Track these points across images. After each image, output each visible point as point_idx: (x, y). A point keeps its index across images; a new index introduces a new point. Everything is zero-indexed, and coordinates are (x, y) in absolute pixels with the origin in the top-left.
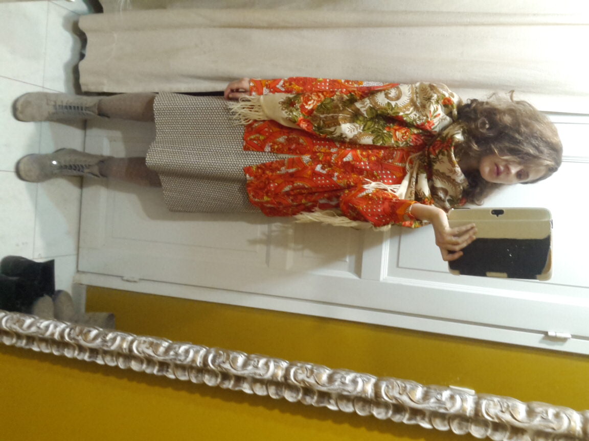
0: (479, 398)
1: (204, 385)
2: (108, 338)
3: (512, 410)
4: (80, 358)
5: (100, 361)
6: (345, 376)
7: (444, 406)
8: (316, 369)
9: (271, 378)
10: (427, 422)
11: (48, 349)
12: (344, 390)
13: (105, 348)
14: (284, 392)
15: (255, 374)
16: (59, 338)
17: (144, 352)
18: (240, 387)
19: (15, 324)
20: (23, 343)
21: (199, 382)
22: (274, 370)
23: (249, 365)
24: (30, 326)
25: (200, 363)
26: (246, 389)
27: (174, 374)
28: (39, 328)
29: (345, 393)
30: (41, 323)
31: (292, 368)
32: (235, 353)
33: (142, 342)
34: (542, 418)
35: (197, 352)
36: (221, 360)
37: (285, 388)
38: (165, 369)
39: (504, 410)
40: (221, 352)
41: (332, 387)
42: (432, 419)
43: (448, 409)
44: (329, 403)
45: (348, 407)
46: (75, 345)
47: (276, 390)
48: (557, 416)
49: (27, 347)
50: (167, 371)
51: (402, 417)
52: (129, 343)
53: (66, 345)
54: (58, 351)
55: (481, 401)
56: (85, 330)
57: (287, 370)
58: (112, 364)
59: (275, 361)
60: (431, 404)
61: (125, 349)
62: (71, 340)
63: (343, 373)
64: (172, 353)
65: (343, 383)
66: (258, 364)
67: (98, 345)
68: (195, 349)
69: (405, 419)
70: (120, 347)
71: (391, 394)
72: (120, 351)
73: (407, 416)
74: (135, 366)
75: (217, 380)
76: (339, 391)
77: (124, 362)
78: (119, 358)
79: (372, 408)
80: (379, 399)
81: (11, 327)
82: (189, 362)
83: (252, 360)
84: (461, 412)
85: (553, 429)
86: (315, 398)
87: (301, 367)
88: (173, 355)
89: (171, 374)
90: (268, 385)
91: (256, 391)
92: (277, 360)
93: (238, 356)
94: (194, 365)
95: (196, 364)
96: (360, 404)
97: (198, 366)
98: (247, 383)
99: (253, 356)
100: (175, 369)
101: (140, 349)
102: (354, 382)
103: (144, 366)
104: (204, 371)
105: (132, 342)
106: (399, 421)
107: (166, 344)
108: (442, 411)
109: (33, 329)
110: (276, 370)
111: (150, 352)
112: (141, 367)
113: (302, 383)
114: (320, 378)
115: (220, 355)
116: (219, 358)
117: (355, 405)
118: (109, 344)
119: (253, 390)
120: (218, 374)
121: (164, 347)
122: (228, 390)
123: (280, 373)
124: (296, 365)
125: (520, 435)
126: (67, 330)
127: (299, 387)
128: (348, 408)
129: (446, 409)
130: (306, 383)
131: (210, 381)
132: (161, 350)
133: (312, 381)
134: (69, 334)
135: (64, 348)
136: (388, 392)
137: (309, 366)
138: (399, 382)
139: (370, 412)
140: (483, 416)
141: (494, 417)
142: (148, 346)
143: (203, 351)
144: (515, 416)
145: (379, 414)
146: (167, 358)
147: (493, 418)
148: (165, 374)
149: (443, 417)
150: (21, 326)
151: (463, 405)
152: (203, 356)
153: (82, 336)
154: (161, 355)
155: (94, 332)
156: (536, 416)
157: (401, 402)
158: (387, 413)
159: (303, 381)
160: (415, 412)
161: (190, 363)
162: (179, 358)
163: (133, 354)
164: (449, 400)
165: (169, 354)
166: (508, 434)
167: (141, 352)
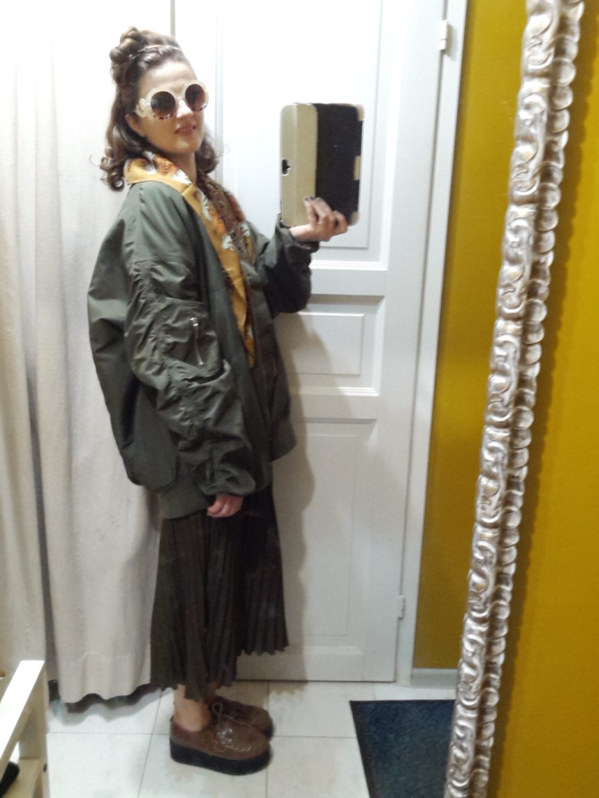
0: (526, 73)
1: (532, 428)
2: (481, 558)
3: (538, 31)
4: (508, 597)
5: (512, 570)
6: (510, 243)
7: (539, 116)
8: (504, 281)
9: (519, 338)
10: (560, 139)
11: (500, 642)
12: (528, 242)
13: (494, 560)
14: (535, 321)
15: (514, 358)
16: (485, 625)
17: (496, 508)
18: (532, 380)
21: (530, 435)
22: (508, 334)
23: (503, 367)
24: (472, 666)
25: (505, 432)
26: (534, 372)
27: (521, 468)
28: (474, 654)
29: (531, 241)
30: (467, 651)
31: (504, 312)
32: (490, 389)
33: (483, 511)
35: (492, 438)
36: (499, 404)
37: (530, 320)
38: (516, 480)
39: (539, 42)
40: (490, 406)
41: (525, 258)
42: (556, 130)
43: (542, 111)
44: (544, 263)
46: (493, 604)
47: (533, 332)
49: (500, 671)
50: (518, 477)
51: (556, 170)
52: (486, 529)
53: (494, 616)
54: (502, 627)
55: (530, 71)
56: (473, 589)
57: (508, 318)
58: (514, 552)
59: (498, 336)
60: (538, 132)
61: (494, 533)
62: (487, 608)
63: (506, 246)
64: (495, 470)
65: (519, 244)
66: (502, 356)
67: (491, 569)
68: (488, 441)
69: (558, 166)
70: (490, 540)
71: (528, 184)
72: (497, 540)
73: (554, 163)
74: (514, 522)
75: (525, 411)
76: (529, 249)
77: (510, 536)
78: (506, 544)
79: (547, 208)
80: (536, 198)
81: (475, 692)
82: (505, 447)
83: (497, 365)
84: (544, 94)
86: (539, 281)
87: (502, 300)
88: (497, 468)
89: (521, 473)
90: (529, 343)
91: (535, 358)
92: (495, 333)
93: (493, 384)
94: (508, 440)
95: (506, 437)
96: (544, 223)
97: (509, 436)
98: (526, 370)
99: (492, 365)
100: (515, 467)
101: (493, 513)
102: (516, 231)
103: (514, 509)
104: (516, 429)
105: (485, 525)
106: (561, 173)
107: (484, 481)
108: (545, 118)
109: (476, 661)
110: (509, 332)
111: (495, 500)
112: (516, 513)
113: (522, 297)
114: (515, 275)
115: (494, 407)
116: (497, 408)
117: (544, 230)
118: (489, 555)
119: (535, 363)
120: (517, 409)
121: (488, 481)
122: (537, 396)
123: (513, 327)
124: (501, 307)
125: (569, 22)
126: (475, 614)
127: (527, 302)
128: (550, 239)
129: (542, 113)
130: (522, 292)
131: (527, 421)
132: (491, 484)
133: (519, 285)
134: (480, 611)
135: (498, 619)
136: (525, 187)
137: (501, 291)
138: (513, 175)
139: (552, 211)
140: (548, 67)
141: (547, 53)
142: (488, 502)
143: (490, 430)
144: (545, 28)
145: (554, 200)
146: (501, 476)
147: (549, 55)
148: (522, 480)
149: (552, 118)
151: (536, 93)
152: (495, 429)
153: (481, 593)
154: (497, 484)
155: (475, 578)
157: (538, 170)
158: (553, 190)
159: (520, 295)
160: (549, 153)
161: (507, 445)
162: (500, 459)
163: (499, 522)
164: (531, 111)
165: (496, 474)
166: (568, 37)
167: (495, 511)
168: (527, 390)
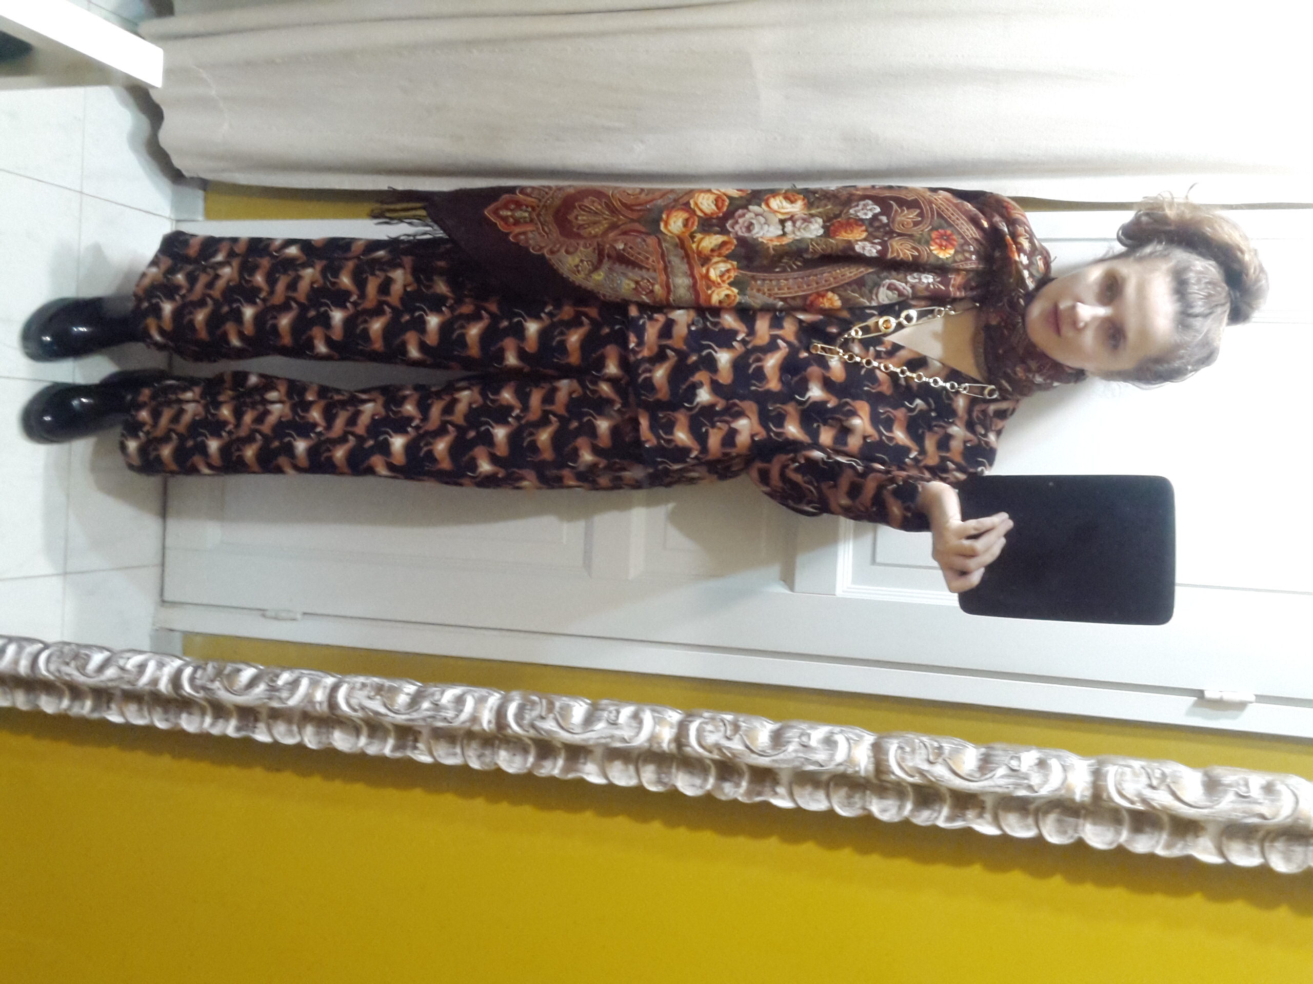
0: (1101, 763)
1: (499, 771)
2: (280, 682)
3: (1174, 782)
4: (216, 731)
5: (262, 736)
6: (809, 731)
7: (1026, 781)
8: (744, 722)
9: (647, 745)
10: (988, 822)
11: (143, 717)
12: (809, 761)
13: (275, 704)
14: (676, 777)
15: (612, 737)
16: (170, 687)
17: (363, 708)
18: (576, 771)
19: (67, 664)
20: (85, 708)
21: (486, 768)
22: (654, 727)
23: (599, 720)
24: (101, 668)
25: (490, 722)
26: (592, 774)
27: (431, 754)
28: (122, 669)
29: (811, 768)
30: (129, 658)
31: (691, 722)
32: (564, 698)
33: (358, 685)
34: (1238, 795)
35: (481, 700)
36: (535, 713)
37: (678, 769)
38: (411, 743)
39: (1155, 783)
40: (535, 698)
41: (781, 756)
42: (1001, 814)
43: (1036, 788)
44: (776, 794)
45: (818, 801)
46: (204, 703)
47: (659, 772)
48: (1269, 789)
49: (96, 716)
50: (415, 748)
51: (935, 815)
52: (328, 691)
53: (184, 704)
54: (167, 720)
55: (1105, 769)
56: (229, 669)
57: (682, 727)
58: (290, 741)
59: (653, 711)
60: (998, 780)
61: (320, 703)
62: (198, 692)
63: (804, 726)
64: (426, 705)
65: (806, 747)
66: (617, 717)
67: (261, 699)
68: (476, 695)
69: (941, 818)
70: (309, 698)
71: (911, 764)
72: (309, 708)
73: (945, 811)
74: (341, 741)
75: (526, 760)
76: (797, 764)
77: (318, 734)
78: (304, 727)
79: (868, 799)
80: (884, 777)
81: (59, 671)
82: (464, 722)
83: (603, 710)
84: (1063, 792)
85: (1263, 817)
86: (744, 784)
87: (713, 719)
88: (427, 710)
89: (421, 754)
90: (640, 765)
91: (614, 777)
92: (658, 708)
93: (572, 703)
94: (476, 728)
95: (481, 725)
96: (843, 792)
97: (484, 730)
98: (594, 761)
99: (605, 702)
100: (432, 742)
101: (354, 702)
102: (829, 742)
103: (363, 741)
104: (497, 742)
105: (335, 688)
106: (929, 823)
107: (411, 688)
108: (1022, 793)
109: (111, 672)
110: (658, 728)
111: (376, 705)
112: (356, 744)
113: (716, 751)
114: (754, 739)
115: (533, 703)
116: (531, 710)
117: (832, 794)
118: (284, 694)
119: (606, 777)
120: (529, 745)
121: (408, 694)
122: (552, 779)
123: (666, 735)
124: (701, 716)
125: (1189, 838)
126: (188, 671)
127: (708, 762)
128: (815, 803)
129: (1030, 788)
130: (725, 751)
131: (510, 763)
132: (402, 699)
133: (736, 745)
134: (192, 679)
135: (181, 712)
136: (903, 759)
137: (729, 717)
138: (924, 739)
139: (864, 809)
140: (1111, 799)
141: (1136, 799)
142: (372, 694)
143: (494, 699)
144: (1179, 793)
145: (884, 810)
146: (415, 715)
147: (1132, 802)
148: (410, 753)
149: (1025, 807)
150: (82, 669)
151: (1065, 779)
152: (495, 707)
153: (221, 682)
154: (403, 711)
155: (248, 673)
156: (1225, 792)
157: (933, 779)
158: (901, 808)
159: (718, 747)
160: (963, 801)
161: (468, 724)
162: (443, 714)
163: (339, 713)
164: (1036, 768)
165: (420, 707)
166: (1164, 837)
167: (357, 707)
168: (560, 762)
